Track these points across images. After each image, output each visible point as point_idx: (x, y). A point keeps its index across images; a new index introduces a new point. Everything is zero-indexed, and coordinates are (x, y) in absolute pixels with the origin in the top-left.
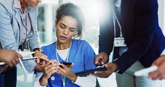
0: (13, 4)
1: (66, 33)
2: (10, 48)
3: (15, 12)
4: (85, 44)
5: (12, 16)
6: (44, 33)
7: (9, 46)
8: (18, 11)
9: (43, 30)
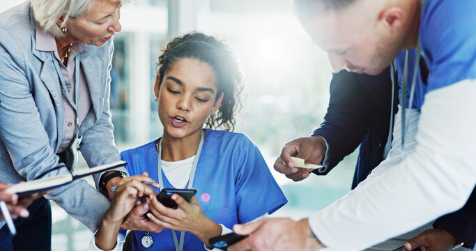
0: (33, 40)
1: (185, 105)
2: (34, 163)
3: (40, 64)
4: (242, 143)
5: (29, 74)
6: (126, 114)
7: (31, 157)
8: (47, 59)
9: (123, 106)
